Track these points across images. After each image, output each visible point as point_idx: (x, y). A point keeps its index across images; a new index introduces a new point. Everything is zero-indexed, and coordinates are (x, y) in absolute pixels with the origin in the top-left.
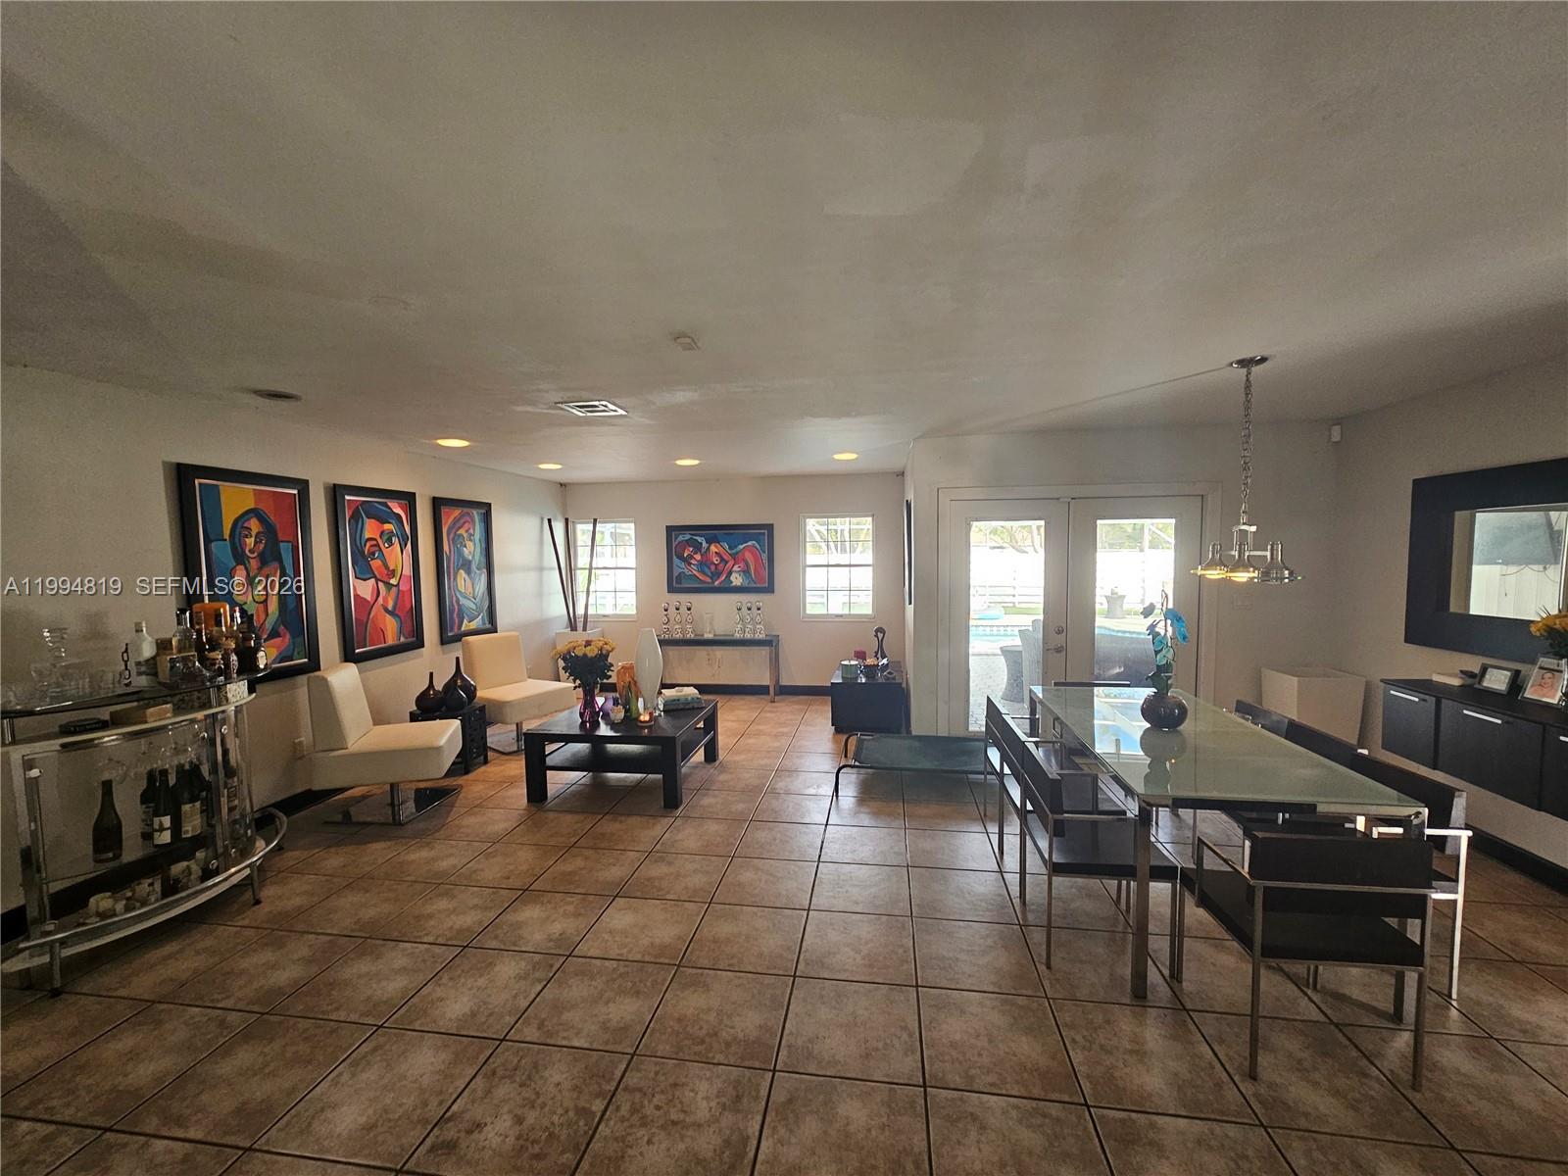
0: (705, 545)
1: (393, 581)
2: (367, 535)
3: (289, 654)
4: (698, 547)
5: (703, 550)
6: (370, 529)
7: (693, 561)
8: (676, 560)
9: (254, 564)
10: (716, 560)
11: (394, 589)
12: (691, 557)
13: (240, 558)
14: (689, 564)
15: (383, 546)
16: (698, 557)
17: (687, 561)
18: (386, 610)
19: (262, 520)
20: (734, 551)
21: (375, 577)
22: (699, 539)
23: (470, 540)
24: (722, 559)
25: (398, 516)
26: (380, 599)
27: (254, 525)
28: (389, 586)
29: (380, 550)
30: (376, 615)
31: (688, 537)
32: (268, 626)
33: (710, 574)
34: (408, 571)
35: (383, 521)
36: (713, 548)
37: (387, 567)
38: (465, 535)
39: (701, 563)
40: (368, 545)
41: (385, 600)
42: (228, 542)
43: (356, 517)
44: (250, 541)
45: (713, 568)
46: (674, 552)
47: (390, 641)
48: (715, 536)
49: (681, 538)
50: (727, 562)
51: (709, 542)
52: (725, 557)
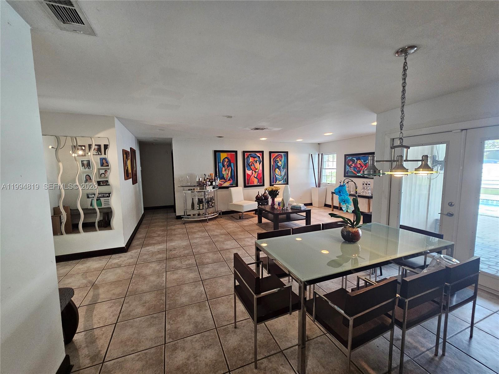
0: (356, 161)
1: (257, 171)
2: (250, 161)
3: (232, 184)
4: (353, 161)
5: (355, 163)
6: (251, 160)
7: (352, 167)
8: (347, 166)
9: (226, 167)
10: (359, 166)
11: (257, 173)
12: (351, 165)
13: (224, 166)
14: (351, 167)
15: (255, 163)
16: (353, 165)
17: (350, 166)
18: (255, 177)
19: (228, 159)
20: (365, 163)
21: (252, 170)
22: (354, 159)
23: (281, 161)
24: (361, 166)
25: (259, 157)
26: (253, 175)
27: (226, 160)
28: (256, 172)
29: (254, 164)
30: (252, 178)
31: (351, 158)
32: (228, 178)
33: (357, 171)
34: (261, 168)
35: (254, 158)
36: (358, 162)
37: (255, 168)
38: (279, 160)
39: (354, 167)
40: (251, 163)
41: (254, 175)
42: (222, 164)
43: (248, 157)
44: (226, 163)
45: (358, 169)
46: (346, 163)
47: (255, 184)
48: (359, 157)
49: (349, 159)
50: (363, 167)
51: (357, 160)
52: (362, 165)
